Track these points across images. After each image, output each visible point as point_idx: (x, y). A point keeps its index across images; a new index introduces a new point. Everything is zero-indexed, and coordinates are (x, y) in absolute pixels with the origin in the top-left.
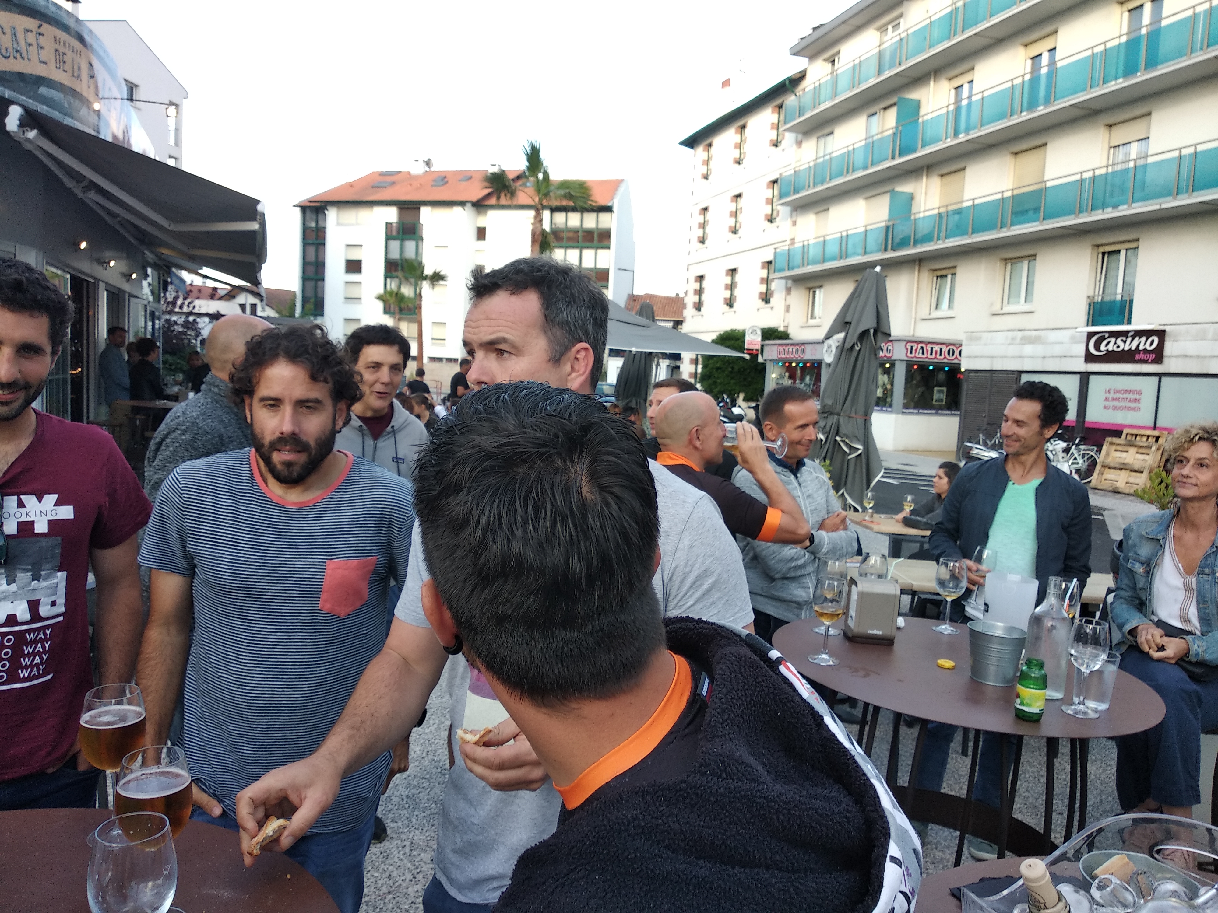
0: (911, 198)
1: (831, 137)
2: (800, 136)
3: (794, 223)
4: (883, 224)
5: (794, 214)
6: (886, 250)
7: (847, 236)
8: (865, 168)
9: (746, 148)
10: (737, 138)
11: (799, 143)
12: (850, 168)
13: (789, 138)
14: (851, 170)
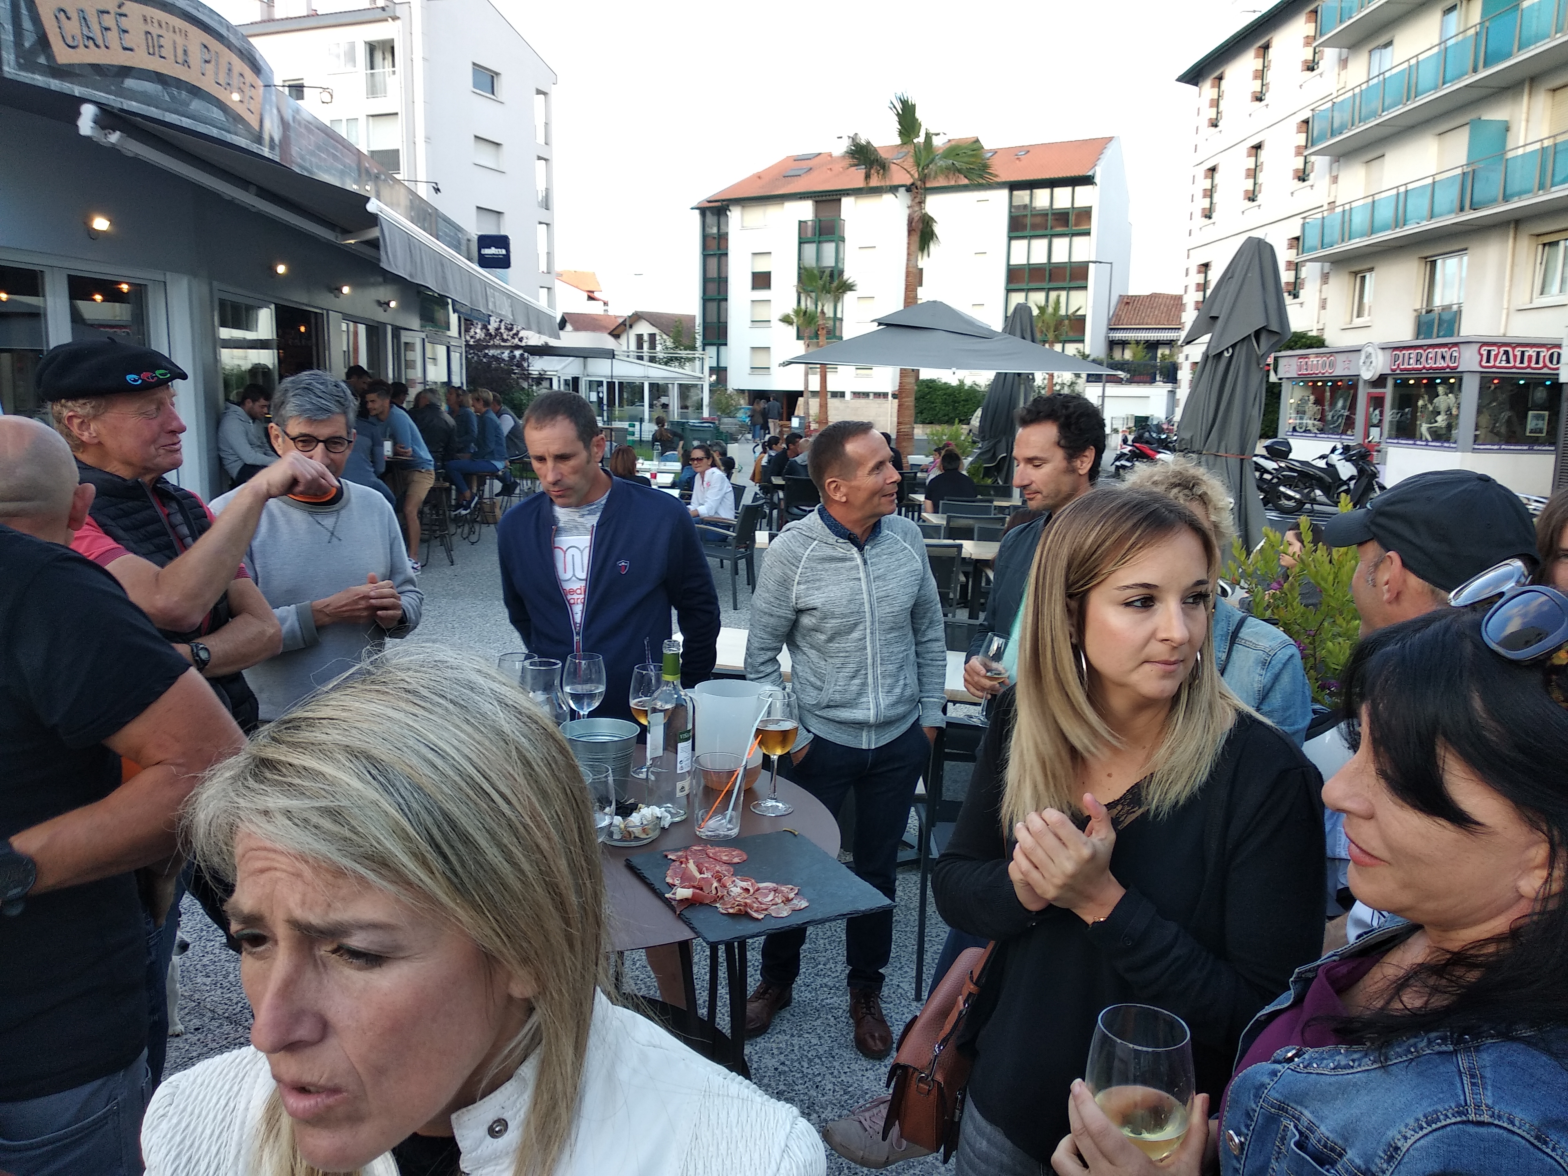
0: (1506, 128)
1: (1390, 49)
2: (1345, 51)
3: (1335, 179)
4: (1459, 171)
5: (1336, 165)
6: (1462, 209)
7: (1407, 191)
8: (1436, 88)
9: (1270, 76)
10: (1258, 64)
11: (1343, 63)
12: (1412, 91)
13: (1330, 55)
14: (1413, 95)
